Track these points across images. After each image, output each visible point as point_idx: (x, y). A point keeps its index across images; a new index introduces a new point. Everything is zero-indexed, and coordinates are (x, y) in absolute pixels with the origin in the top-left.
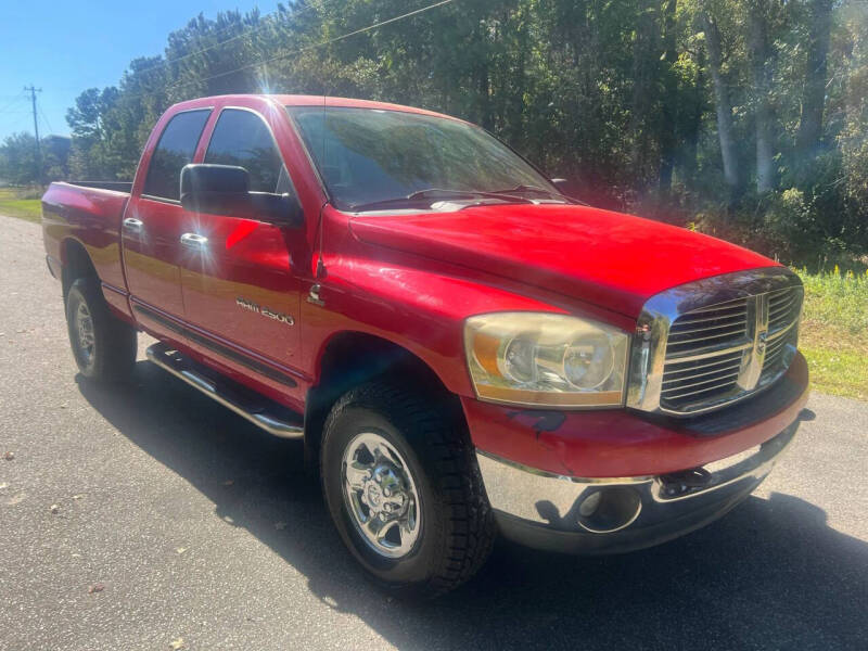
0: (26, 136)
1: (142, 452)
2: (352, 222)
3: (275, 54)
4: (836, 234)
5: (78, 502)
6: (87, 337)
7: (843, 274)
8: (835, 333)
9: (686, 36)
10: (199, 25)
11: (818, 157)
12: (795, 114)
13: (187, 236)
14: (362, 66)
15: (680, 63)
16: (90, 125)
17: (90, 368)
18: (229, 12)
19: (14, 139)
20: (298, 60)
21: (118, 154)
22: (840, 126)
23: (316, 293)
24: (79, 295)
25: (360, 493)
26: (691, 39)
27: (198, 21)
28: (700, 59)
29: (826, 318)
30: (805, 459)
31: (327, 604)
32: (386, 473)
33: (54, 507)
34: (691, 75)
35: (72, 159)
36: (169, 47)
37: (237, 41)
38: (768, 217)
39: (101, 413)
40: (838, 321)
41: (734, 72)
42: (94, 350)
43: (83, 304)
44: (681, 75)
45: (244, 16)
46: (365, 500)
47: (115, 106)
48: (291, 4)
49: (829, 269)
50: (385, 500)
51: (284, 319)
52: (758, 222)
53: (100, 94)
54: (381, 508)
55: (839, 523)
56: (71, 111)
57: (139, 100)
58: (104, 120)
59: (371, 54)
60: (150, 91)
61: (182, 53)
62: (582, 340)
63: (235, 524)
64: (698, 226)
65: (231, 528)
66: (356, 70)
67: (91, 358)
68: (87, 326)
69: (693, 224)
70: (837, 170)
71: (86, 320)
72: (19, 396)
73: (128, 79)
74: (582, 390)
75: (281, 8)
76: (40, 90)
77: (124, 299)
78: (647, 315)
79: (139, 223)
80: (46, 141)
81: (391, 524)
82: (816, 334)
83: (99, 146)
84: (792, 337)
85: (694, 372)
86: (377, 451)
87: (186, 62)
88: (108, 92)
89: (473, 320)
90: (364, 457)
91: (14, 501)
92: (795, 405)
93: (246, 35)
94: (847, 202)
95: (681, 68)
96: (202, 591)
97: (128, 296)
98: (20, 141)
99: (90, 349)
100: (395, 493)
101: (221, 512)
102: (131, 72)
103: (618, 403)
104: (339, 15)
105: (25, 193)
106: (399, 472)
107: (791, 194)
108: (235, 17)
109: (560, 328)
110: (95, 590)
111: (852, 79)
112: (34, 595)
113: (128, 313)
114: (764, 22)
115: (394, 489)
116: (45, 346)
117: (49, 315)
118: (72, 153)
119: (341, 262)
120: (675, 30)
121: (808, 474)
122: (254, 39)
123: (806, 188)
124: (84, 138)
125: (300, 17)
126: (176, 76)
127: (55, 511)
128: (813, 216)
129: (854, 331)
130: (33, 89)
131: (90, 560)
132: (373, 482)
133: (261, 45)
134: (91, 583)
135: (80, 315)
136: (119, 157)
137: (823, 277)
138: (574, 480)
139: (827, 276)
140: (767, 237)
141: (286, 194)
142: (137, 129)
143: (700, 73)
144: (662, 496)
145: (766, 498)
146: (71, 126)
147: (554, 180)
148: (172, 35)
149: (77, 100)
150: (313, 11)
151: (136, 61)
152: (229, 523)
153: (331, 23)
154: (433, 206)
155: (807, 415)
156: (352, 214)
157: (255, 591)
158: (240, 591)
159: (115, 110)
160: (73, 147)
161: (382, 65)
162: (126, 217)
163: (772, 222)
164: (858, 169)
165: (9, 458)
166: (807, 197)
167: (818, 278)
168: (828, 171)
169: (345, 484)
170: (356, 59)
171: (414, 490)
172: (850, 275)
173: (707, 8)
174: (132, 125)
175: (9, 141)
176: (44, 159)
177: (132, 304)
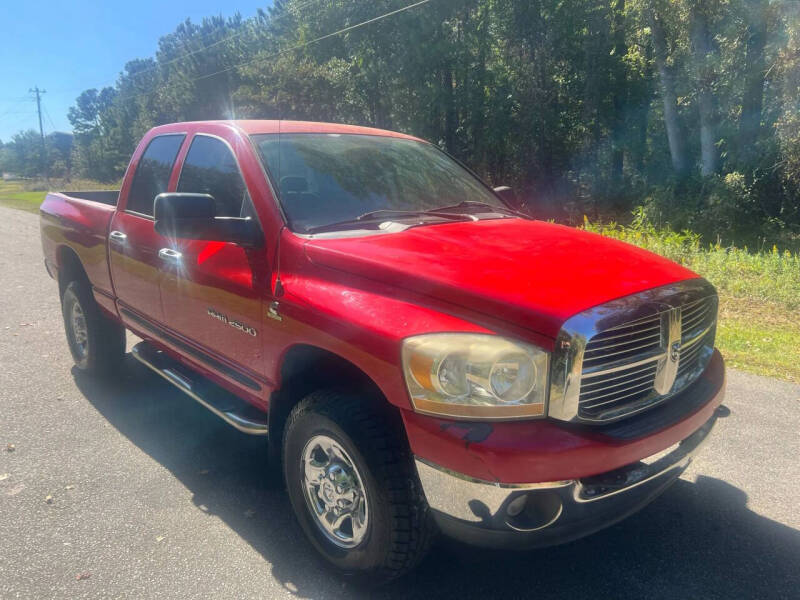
0: (32, 133)
1: (129, 443)
2: (306, 244)
3: (255, 56)
4: (776, 213)
5: (69, 492)
6: (81, 333)
7: (781, 253)
8: (773, 309)
9: (634, 31)
10: (185, 30)
11: (757, 143)
12: (737, 103)
13: (164, 251)
14: (335, 66)
15: (629, 56)
16: (89, 123)
17: (84, 361)
18: (213, 18)
19: (21, 136)
20: (277, 61)
21: (114, 149)
22: (778, 113)
23: (274, 309)
24: (73, 296)
25: (317, 488)
26: (639, 33)
27: (185, 26)
28: (648, 53)
29: (765, 295)
30: (732, 441)
31: (288, 590)
32: (339, 471)
33: (49, 497)
34: (639, 68)
35: (74, 153)
36: (159, 50)
37: (221, 45)
38: (712, 200)
39: (93, 404)
40: (776, 298)
41: (679, 65)
42: (87, 345)
43: (77, 304)
44: (629, 66)
45: (227, 21)
46: (321, 495)
47: (112, 105)
48: (270, 9)
49: (768, 248)
50: (338, 497)
51: (248, 331)
52: (703, 204)
53: (98, 94)
54: (334, 504)
55: (759, 506)
56: (72, 109)
57: (134, 100)
58: (102, 117)
59: (343, 54)
60: (144, 91)
61: (170, 57)
62: (507, 358)
63: (210, 512)
64: (646, 209)
65: (205, 516)
66: (329, 69)
67: (85, 352)
68: (80, 324)
69: (641, 207)
70: (775, 154)
71: (79, 319)
72: (21, 388)
73: (123, 80)
74: (508, 403)
75: (261, 13)
76: (44, 92)
77: (112, 301)
78: (565, 334)
79: (124, 236)
80: (51, 137)
81: (345, 516)
82: (755, 310)
83: (98, 142)
84: (710, 339)
85: (611, 383)
86: (330, 450)
87: (176, 65)
88: (105, 92)
89: (410, 341)
90: (320, 456)
91: (14, 492)
92: (710, 404)
93: (230, 38)
94: (785, 184)
95: (630, 60)
96: (177, 579)
97: (115, 299)
98: (27, 138)
99: (84, 344)
100: (346, 491)
101: (197, 501)
102: (126, 73)
103: (541, 414)
104: (313, 19)
105: (32, 186)
106: (349, 471)
107: (733, 178)
108: (219, 22)
109: (488, 348)
110: (82, 578)
111: (788, 70)
112: (29, 582)
113: (115, 313)
114: (705, 17)
115: (346, 487)
116: (45, 339)
117: (50, 308)
118: (74, 148)
119: (296, 281)
120: (624, 25)
121: (734, 457)
122: (237, 42)
123: (747, 172)
124: (84, 135)
125: (278, 21)
126: (166, 76)
127: (50, 502)
128: (755, 198)
129: (790, 307)
130: (37, 90)
131: (80, 549)
132: (328, 480)
133: (243, 48)
134: (79, 571)
135: (75, 314)
136: (117, 152)
137: (762, 256)
138: (501, 486)
139: (766, 255)
140: (711, 218)
141: (248, 218)
142: (132, 126)
143: (648, 64)
144: (582, 496)
145: (692, 481)
146: (73, 124)
147: (497, 189)
148: (162, 39)
149: (78, 100)
150: (290, 16)
151: (130, 63)
152: (204, 511)
153: (307, 26)
154: (380, 226)
155: (723, 412)
156: (307, 237)
157: (224, 578)
158: (211, 577)
159: (112, 109)
160: (75, 143)
161: (353, 64)
162: (113, 230)
163: (715, 204)
164: (795, 153)
165: (10, 450)
166: (748, 180)
167: (757, 257)
168: (768, 155)
169: (304, 481)
170: (329, 59)
171: (363, 489)
172: (787, 254)
173: (653, 5)
174: (128, 122)
175: (17, 138)
176: (49, 155)
177: (119, 307)
